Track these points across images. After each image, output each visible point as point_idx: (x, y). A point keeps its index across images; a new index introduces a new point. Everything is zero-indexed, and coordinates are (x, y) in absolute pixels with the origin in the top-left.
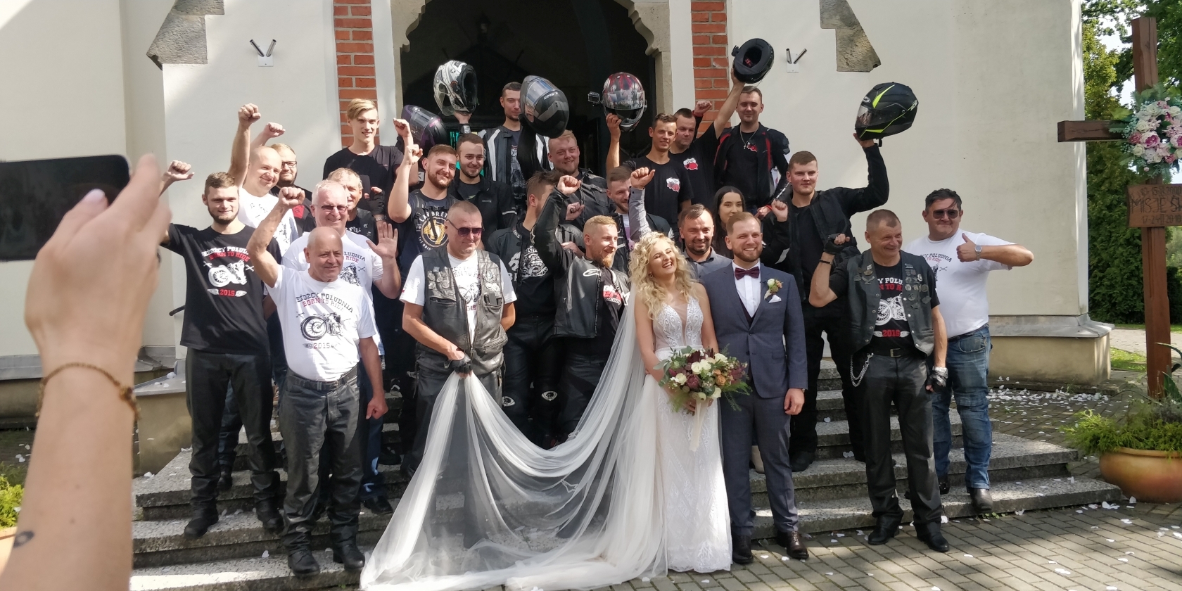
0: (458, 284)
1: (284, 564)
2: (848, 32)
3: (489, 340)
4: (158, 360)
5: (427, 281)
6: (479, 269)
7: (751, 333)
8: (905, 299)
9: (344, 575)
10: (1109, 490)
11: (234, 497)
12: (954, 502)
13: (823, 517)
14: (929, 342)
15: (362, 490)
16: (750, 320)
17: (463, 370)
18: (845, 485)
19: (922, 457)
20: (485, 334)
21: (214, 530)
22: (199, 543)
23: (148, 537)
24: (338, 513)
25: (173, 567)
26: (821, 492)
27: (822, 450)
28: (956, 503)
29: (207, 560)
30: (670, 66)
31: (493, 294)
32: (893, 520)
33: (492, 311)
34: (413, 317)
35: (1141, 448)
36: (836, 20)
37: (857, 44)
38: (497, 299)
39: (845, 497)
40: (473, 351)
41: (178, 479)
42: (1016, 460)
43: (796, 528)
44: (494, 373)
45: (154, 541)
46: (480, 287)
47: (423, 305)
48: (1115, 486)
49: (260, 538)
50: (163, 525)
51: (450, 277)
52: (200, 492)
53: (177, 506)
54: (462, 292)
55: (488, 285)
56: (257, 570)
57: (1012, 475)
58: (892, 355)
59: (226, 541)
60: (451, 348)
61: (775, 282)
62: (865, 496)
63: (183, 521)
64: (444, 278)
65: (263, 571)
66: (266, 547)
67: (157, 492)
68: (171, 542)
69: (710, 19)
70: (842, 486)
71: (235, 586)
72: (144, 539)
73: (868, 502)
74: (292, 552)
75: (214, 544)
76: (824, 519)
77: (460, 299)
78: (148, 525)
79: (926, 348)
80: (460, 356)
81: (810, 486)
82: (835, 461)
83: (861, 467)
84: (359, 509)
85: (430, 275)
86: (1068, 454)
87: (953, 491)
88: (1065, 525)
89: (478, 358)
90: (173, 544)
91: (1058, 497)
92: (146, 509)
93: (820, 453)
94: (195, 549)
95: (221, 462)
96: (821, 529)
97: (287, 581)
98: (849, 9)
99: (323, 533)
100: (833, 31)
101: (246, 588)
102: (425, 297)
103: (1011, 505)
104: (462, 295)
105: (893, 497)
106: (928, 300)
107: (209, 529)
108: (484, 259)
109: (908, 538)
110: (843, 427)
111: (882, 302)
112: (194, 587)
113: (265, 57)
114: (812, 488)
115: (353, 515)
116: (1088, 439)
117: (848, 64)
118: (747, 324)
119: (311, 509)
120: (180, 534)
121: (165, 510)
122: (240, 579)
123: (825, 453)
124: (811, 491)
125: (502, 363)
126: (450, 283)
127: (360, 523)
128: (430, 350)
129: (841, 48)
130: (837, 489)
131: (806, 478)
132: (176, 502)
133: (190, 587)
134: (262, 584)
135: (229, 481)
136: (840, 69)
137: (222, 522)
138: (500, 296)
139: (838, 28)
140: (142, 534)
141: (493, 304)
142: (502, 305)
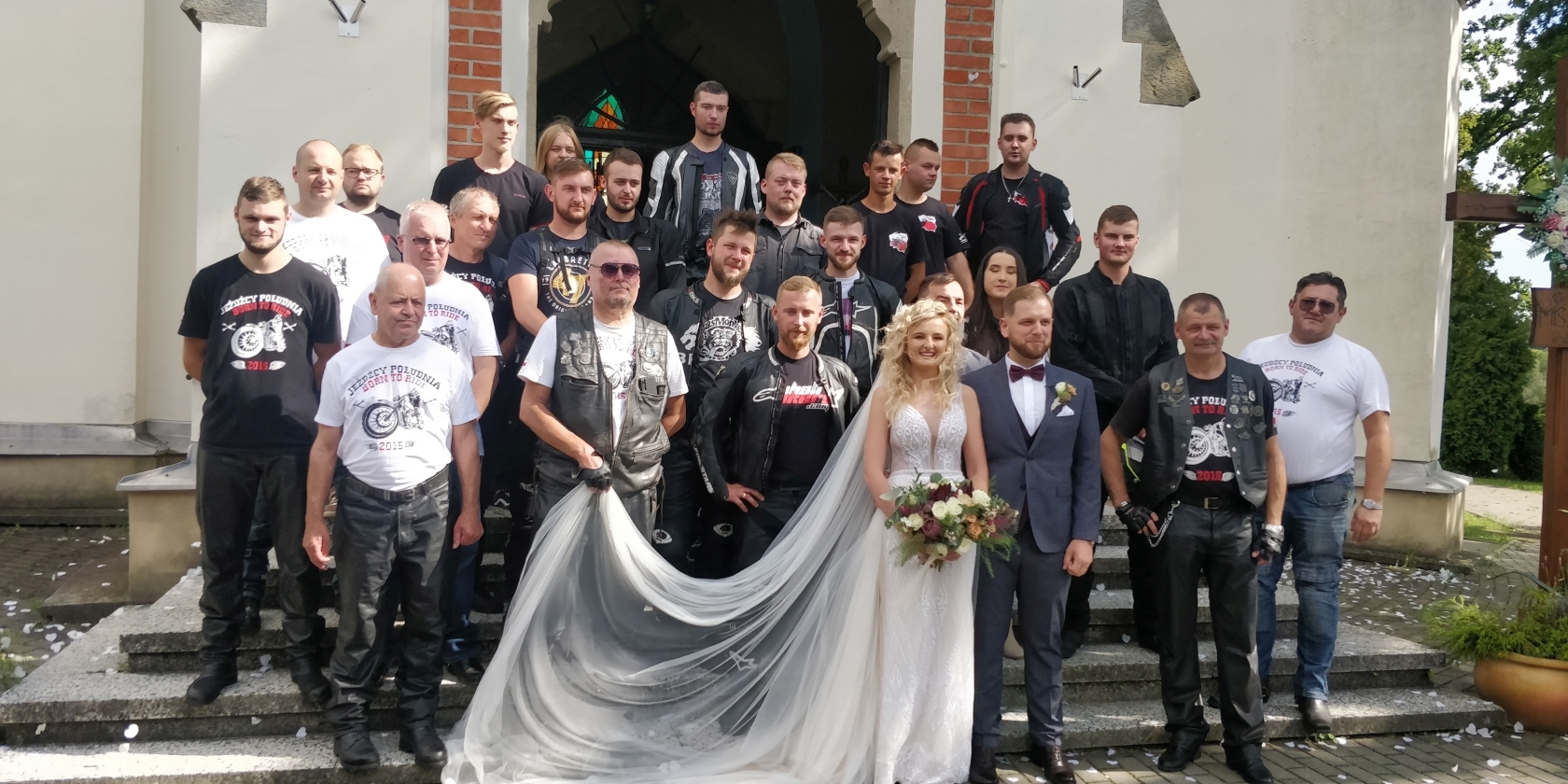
0: (603, 360)
1: (328, 748)
2: (1158, 49)
3: (641, 444)
4: (164, 442)
5: (559, 352)
6: (635, 342)
7: (1029, 459)
8: (1229, 426)
9: (414, 770)
10: (1489, 711)
11: (262, 646)
12: (1277, 716)
13: (1096, 727)
14: (1260, 488)
15: (446, 647)
16: (1029, 440)
17: (598, 484)
18: (1126, 682)
19: (1239, 652)
20: (636, 434)
21: (229, 693)
22: (207, 710)
23: (132, 698)
24: (409, 680)
25: (167, 744)
26: (1091, 689)
27: (1094, 630)
28: (1281, 718)
29: (216, 736)
30: (911, 78)
31: (652, 379)
32: (1194, 737)
33: (649, 402)
34: (536, 403)
35: (1536, 656)
36: (1144, 31)
37: (1170, 66)
38: (658, 387)
39: (1124, 699)
40: (616, 458)
41: (183, 614)
42: (1361, 661)
43: (1058, 742)
44: (646, 492)
45: (141, 704)
46: (634, 368)
47: (551, 386)
48: (1498, 707)
49: (296, 709)
50: (157, 680)
51: (593, 350)
52: (215, 639)
53: (178, 654)
54: (608, 372)
55: (646, 365)
56: (289, 755)
57: (1355, 682)
58: (1206, 507)
59: (245, 710)
60: (585, 449)
61: (1067, 388)
62: (1153, 699)
63: (184, 677)
64: (584, 349)
65: (296, 757)
66: (304, 722)
67: (151, 632)
68: (166, 707)
69: (971, 18)
70: (1121, 683)
71: (254, 778)
72: (127, 701)
73: (1159, 707)
74: (341, 733)
75: (229, 714)
76: (1097, 729)
77: (604, 381)
78: (134, 680)
79: (1256, 496)
80: (597, 463)
81: (1077, 681)
82: (1112, 647)
83: (1152, 659)
84: (440, 675)
85: (565, 344)
86: (1432, 657)
87: (1275, 700)
88: (1431, 758)
89: (623, 469)
90: (168, 710)
91: (1419, 717)
92: (133, 656)
93: (1091, 633)
94: (200, 719)
95: (245, 594)
96: (1092, 744)
97: (332, 775)
98: (1162, 17)
99: (387, 707)
100: (1137, 48)
101: (271, 780)
102: (555, 375)
103: (1355, 725)
104: (608, 375)
105: (1196, 704)
106: (1261, 428)
107: (222, 692)
108: (644, 328)
109: (1213, 764)
110: (1123, 599)
111: (1195, 431)
112: (196, 777)
113: (349, 23)
114: (1080, 684)
115: (431, 684)
116: (1463, 638)
117: (1155, 94)
118: (1025, 447)
119: (370, 668)
120: (180, 696)
121: (161, 658)
122: (262, 769)
123: (1097, 634)
124: (1078, 687)
125: (658, 479)
126: (592, 358)
127: (440, 695)
128: (555, 452)
129: (1147, 70)
130: (1116, 686)
131: (1072, 669)
132: (177, 648)
133: (190, 776)
134: (295, 777)
135: (256, 621)
136: (1144, 99)
137: (242, 682)
138: (662, 382)
139: (1146, 42)
140: (125, 693)
141: (651, 393)
142: (666, 395)
